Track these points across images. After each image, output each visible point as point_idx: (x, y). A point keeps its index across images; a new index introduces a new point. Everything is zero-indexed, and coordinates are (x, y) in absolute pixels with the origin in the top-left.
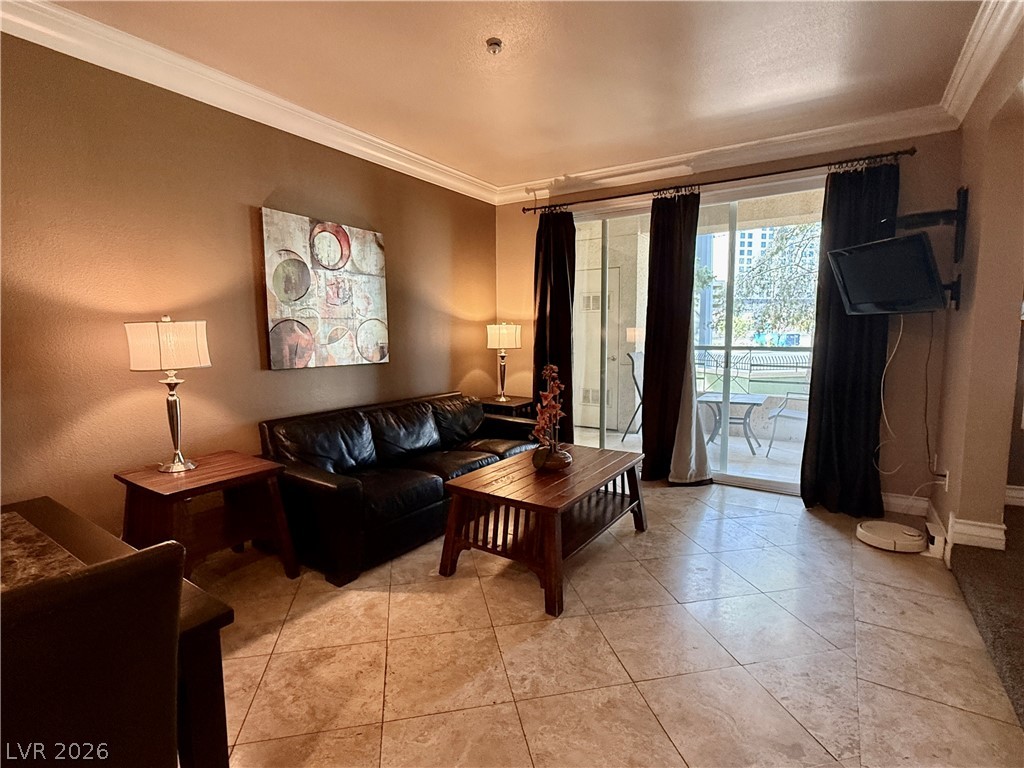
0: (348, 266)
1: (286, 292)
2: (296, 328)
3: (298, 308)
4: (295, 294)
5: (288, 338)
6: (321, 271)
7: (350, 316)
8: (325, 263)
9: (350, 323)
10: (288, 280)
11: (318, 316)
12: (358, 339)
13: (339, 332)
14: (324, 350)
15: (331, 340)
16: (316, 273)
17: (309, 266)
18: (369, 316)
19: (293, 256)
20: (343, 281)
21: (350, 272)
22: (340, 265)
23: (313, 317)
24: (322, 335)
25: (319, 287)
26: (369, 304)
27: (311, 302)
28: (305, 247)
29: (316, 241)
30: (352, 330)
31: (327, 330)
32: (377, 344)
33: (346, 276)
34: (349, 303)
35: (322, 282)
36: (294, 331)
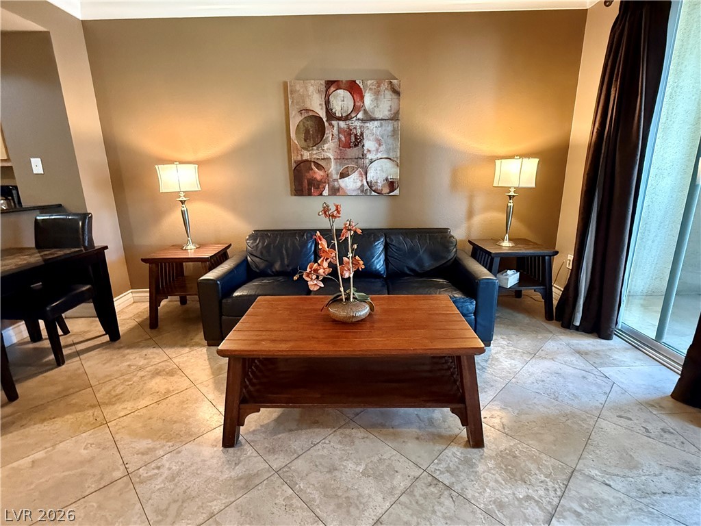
0: (360, 115)
1: (305, 140)
2: (313, 167)
3: (314, 152)
4: (312, 142)
5: (307, 174)
6: (334, 123)
7: (361, 156)
8: (338, 114)
9: (360, 161)
10: (307, 132)
11: (332, 157)
12: (368, 175)
13: (350, 170)
14: (336, 183)
15: (343, 175)
16: (330, 124)
17: (325, 120)
18: (379, 155)
19: (311, 114)
20: (355, 128)
21: (362, 120)
22: (353, 115)
23: (327, 159)
24: (334, 172)
25: (333, 135)
26: (380, 145)
27: (326, 146)
28: (321, 105)
29: (331, 99)
30: (362, 168)
31: (339, 168)
32: (387, 179)
33: (358, 124)
34: (360, 146)
35: (335, 131)
36: (312, 169)
